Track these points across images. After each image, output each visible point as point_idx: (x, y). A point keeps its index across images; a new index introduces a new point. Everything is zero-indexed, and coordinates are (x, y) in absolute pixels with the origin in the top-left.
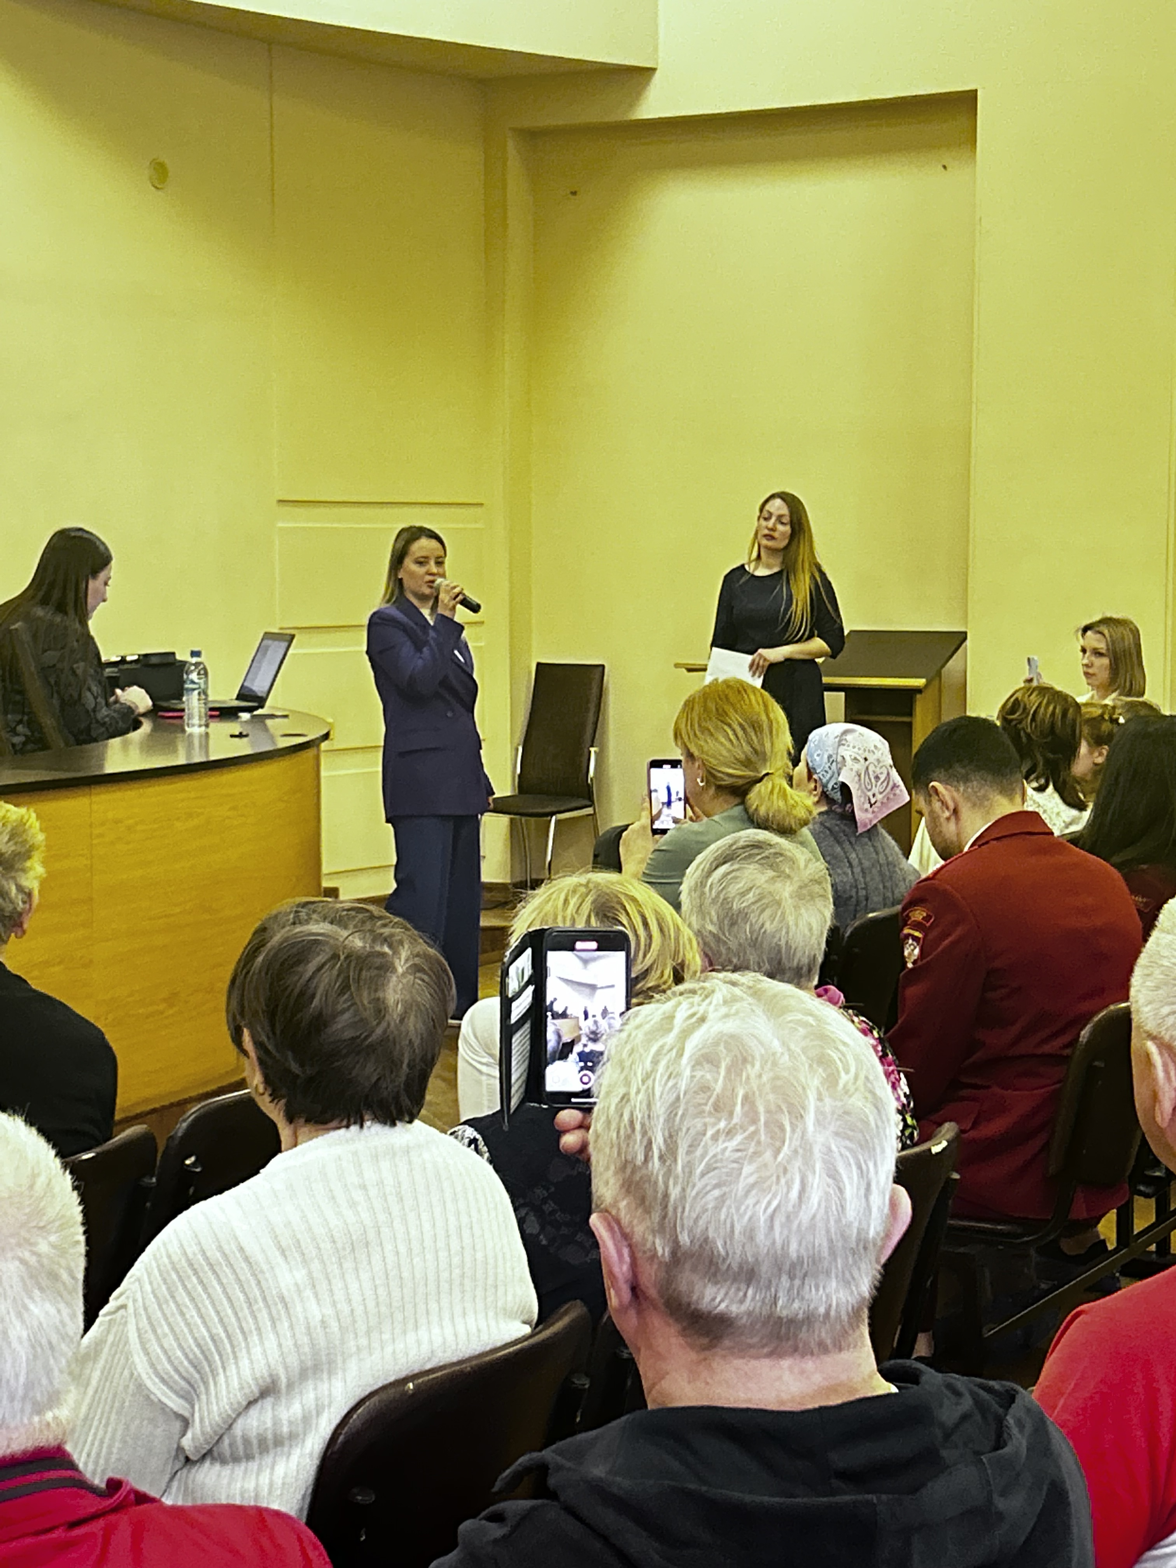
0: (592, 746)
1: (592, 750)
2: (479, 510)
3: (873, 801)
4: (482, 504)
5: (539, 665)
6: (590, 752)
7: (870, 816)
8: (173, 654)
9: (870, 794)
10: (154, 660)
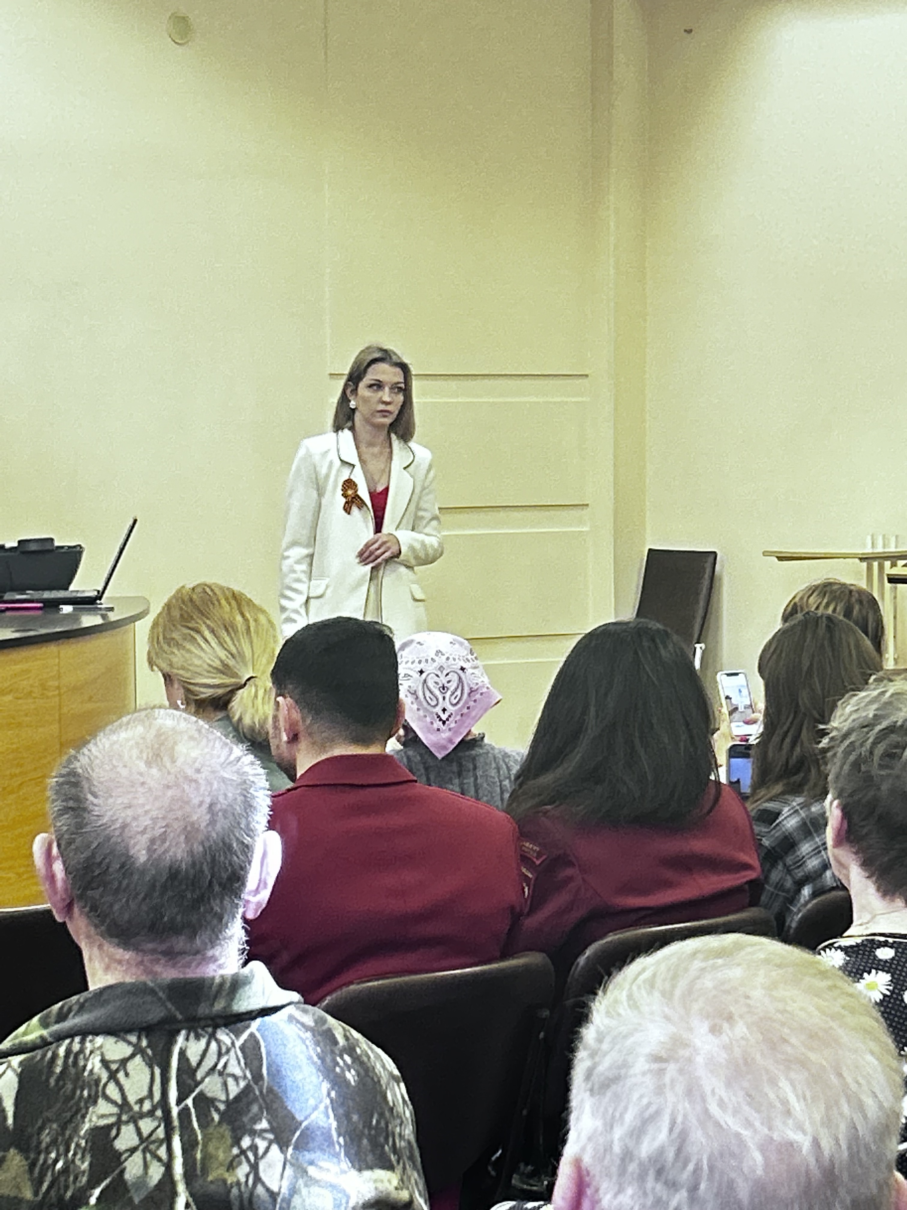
0: (698, 643)
1: (698, 646)
2: (585, 381)
3: (444, 717)
4: (587, 376)
5: (650, 550)
6: (695, 649)
7: (446, 735)
8: (52, 540)
9: (438, 710)
10: (33, 547)
